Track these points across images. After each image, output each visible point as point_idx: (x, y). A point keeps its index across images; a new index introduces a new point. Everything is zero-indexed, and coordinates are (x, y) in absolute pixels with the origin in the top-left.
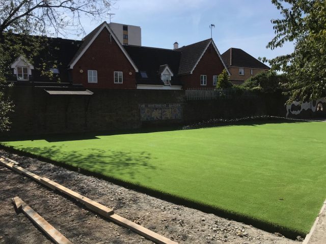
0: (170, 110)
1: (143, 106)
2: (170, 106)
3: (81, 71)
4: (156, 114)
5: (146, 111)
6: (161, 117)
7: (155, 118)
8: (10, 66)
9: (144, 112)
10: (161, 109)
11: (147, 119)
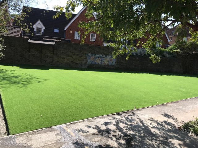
0: (108, 59)
1: (90, 55)
2: (108, 56)
3: (71, 32)
4: (98, 61)
5: (91, 59)
6: (101, 63)
7: (97, 63)
8: (33, 27)
9: (90, 59)
10: (101, 58)
11: (91, 63)
